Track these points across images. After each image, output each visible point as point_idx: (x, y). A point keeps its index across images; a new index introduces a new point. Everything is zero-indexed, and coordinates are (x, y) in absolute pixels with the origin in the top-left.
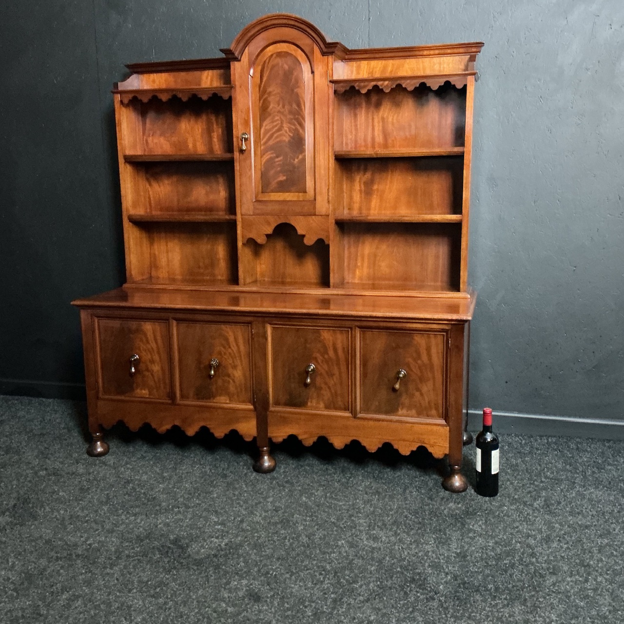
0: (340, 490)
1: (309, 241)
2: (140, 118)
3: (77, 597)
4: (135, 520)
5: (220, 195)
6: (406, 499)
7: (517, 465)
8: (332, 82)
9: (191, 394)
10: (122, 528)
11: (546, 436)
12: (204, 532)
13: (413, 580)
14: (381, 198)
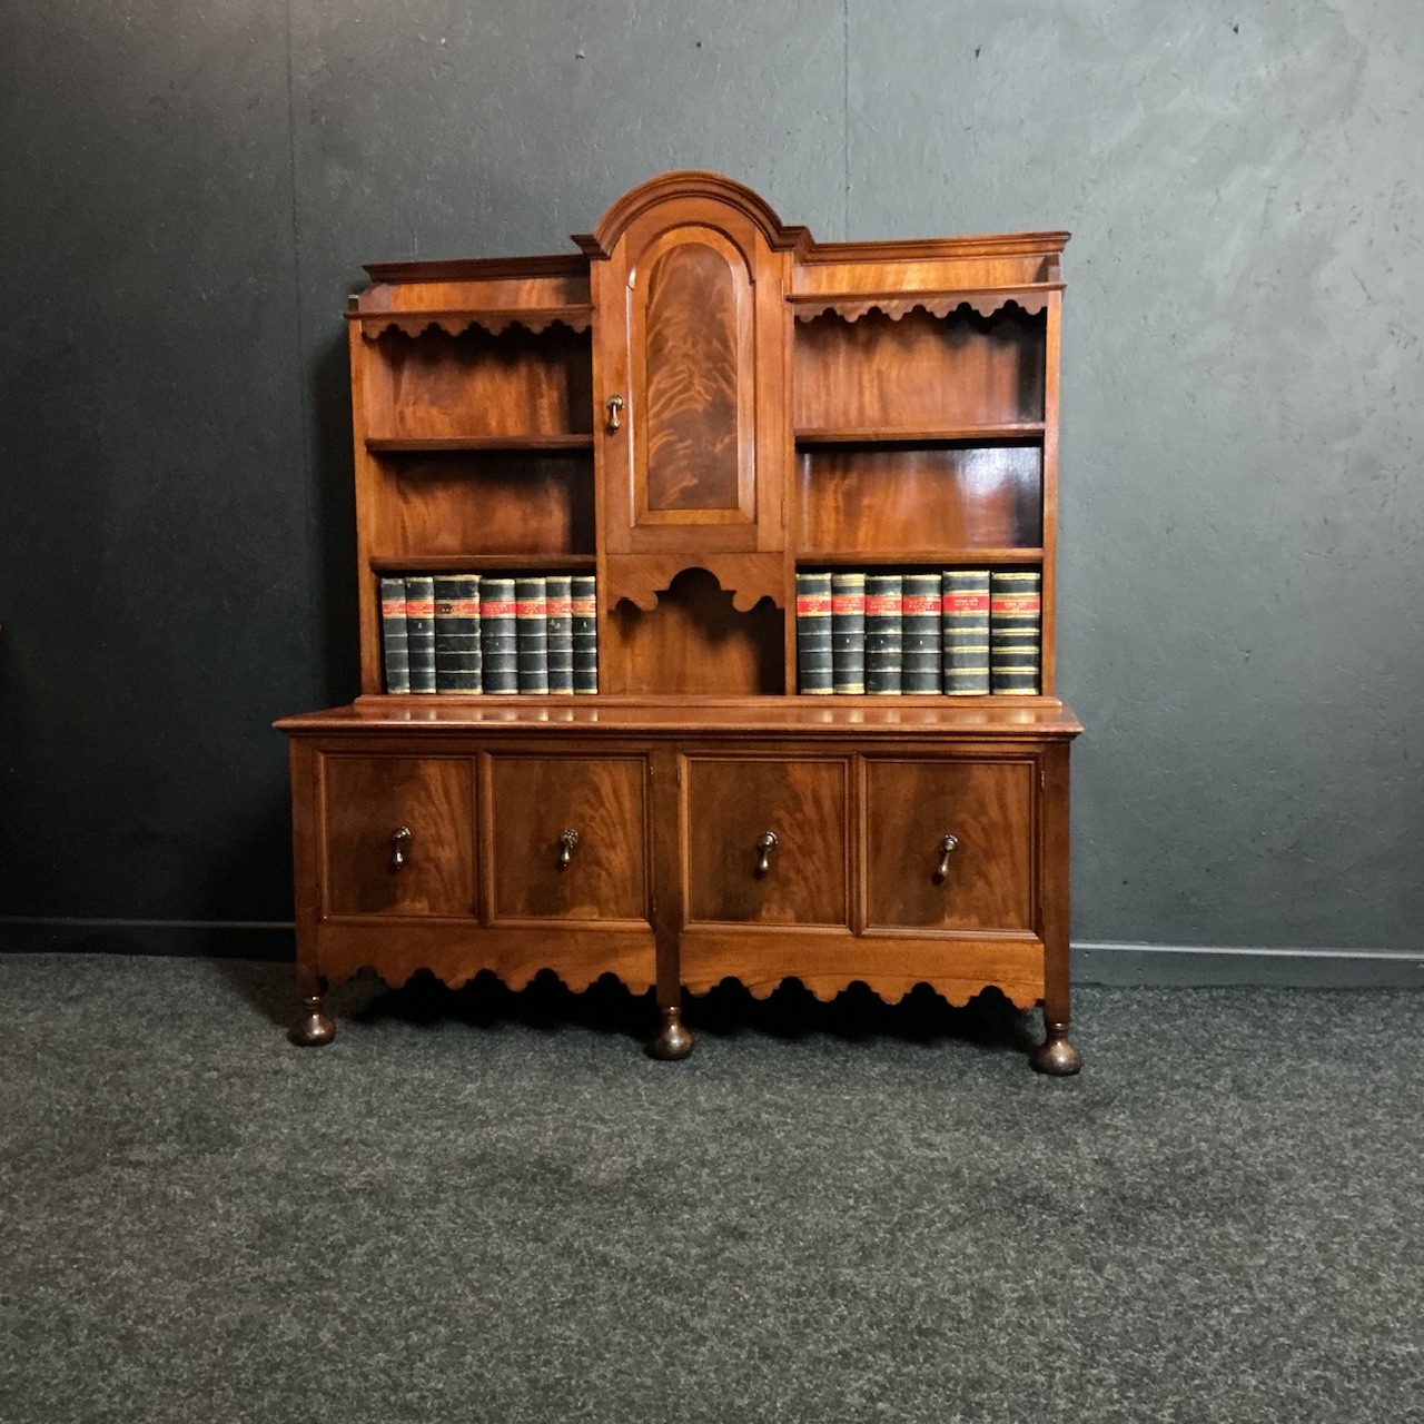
0: (833, 1080)
1: (744, 603)
2: (391, 372)
3: (385, 1251)
4: (444, 1136)
5: (553, 521)
6: (968, 1088)
7: (1163, 1032)
8: (790, 299)
9: (519, 906)
10: (421, 1150)
11: (1205, 987)
12: (592, 1149)
13: (1026, 1198)
14: (877, 523)
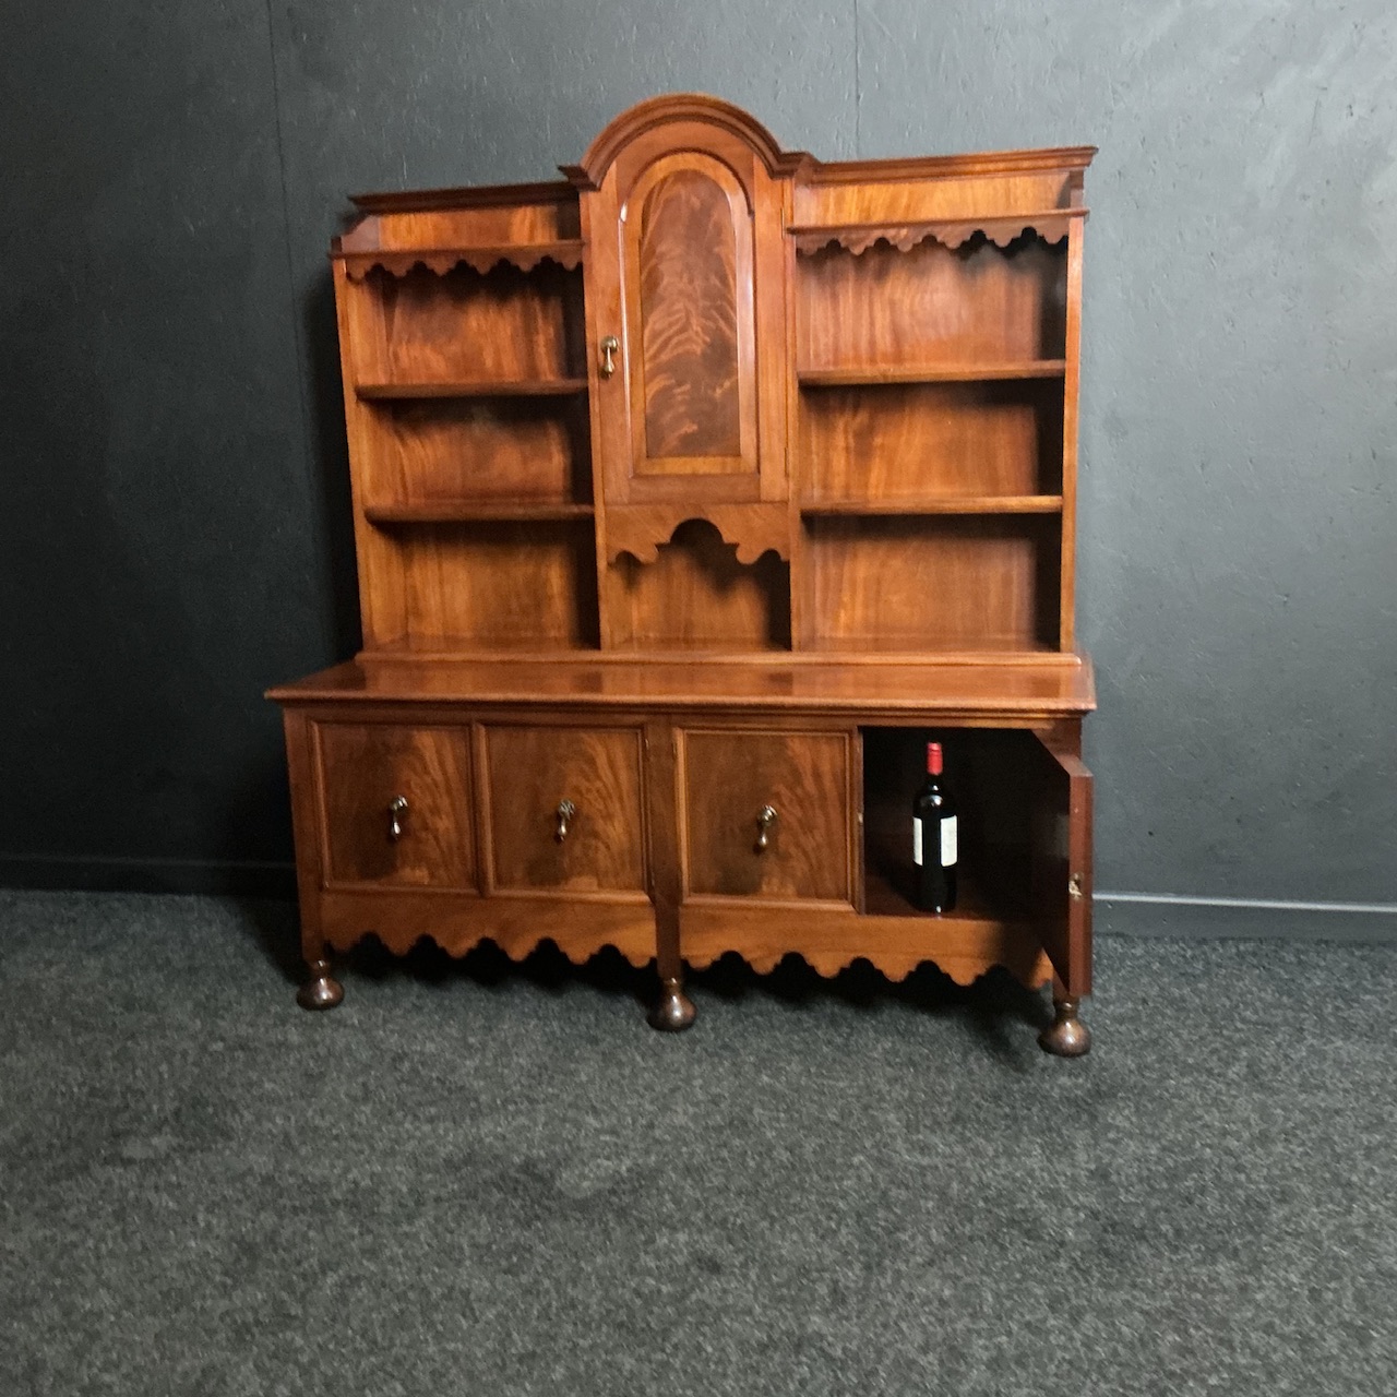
0: (834, 1060)
1: (747, 555)
2: (381, 305)
3: (355, 1281)
4: (434, 1130)
5: (553, 463)
6: (971, 1072)
7: (1183, 999)
8: (793, 231)
9: (518, 875)
10: (410, 1146)
11: (1233, 939)
12: (578, 1148)
13: (1012, 1223)
14: (890, 463)
